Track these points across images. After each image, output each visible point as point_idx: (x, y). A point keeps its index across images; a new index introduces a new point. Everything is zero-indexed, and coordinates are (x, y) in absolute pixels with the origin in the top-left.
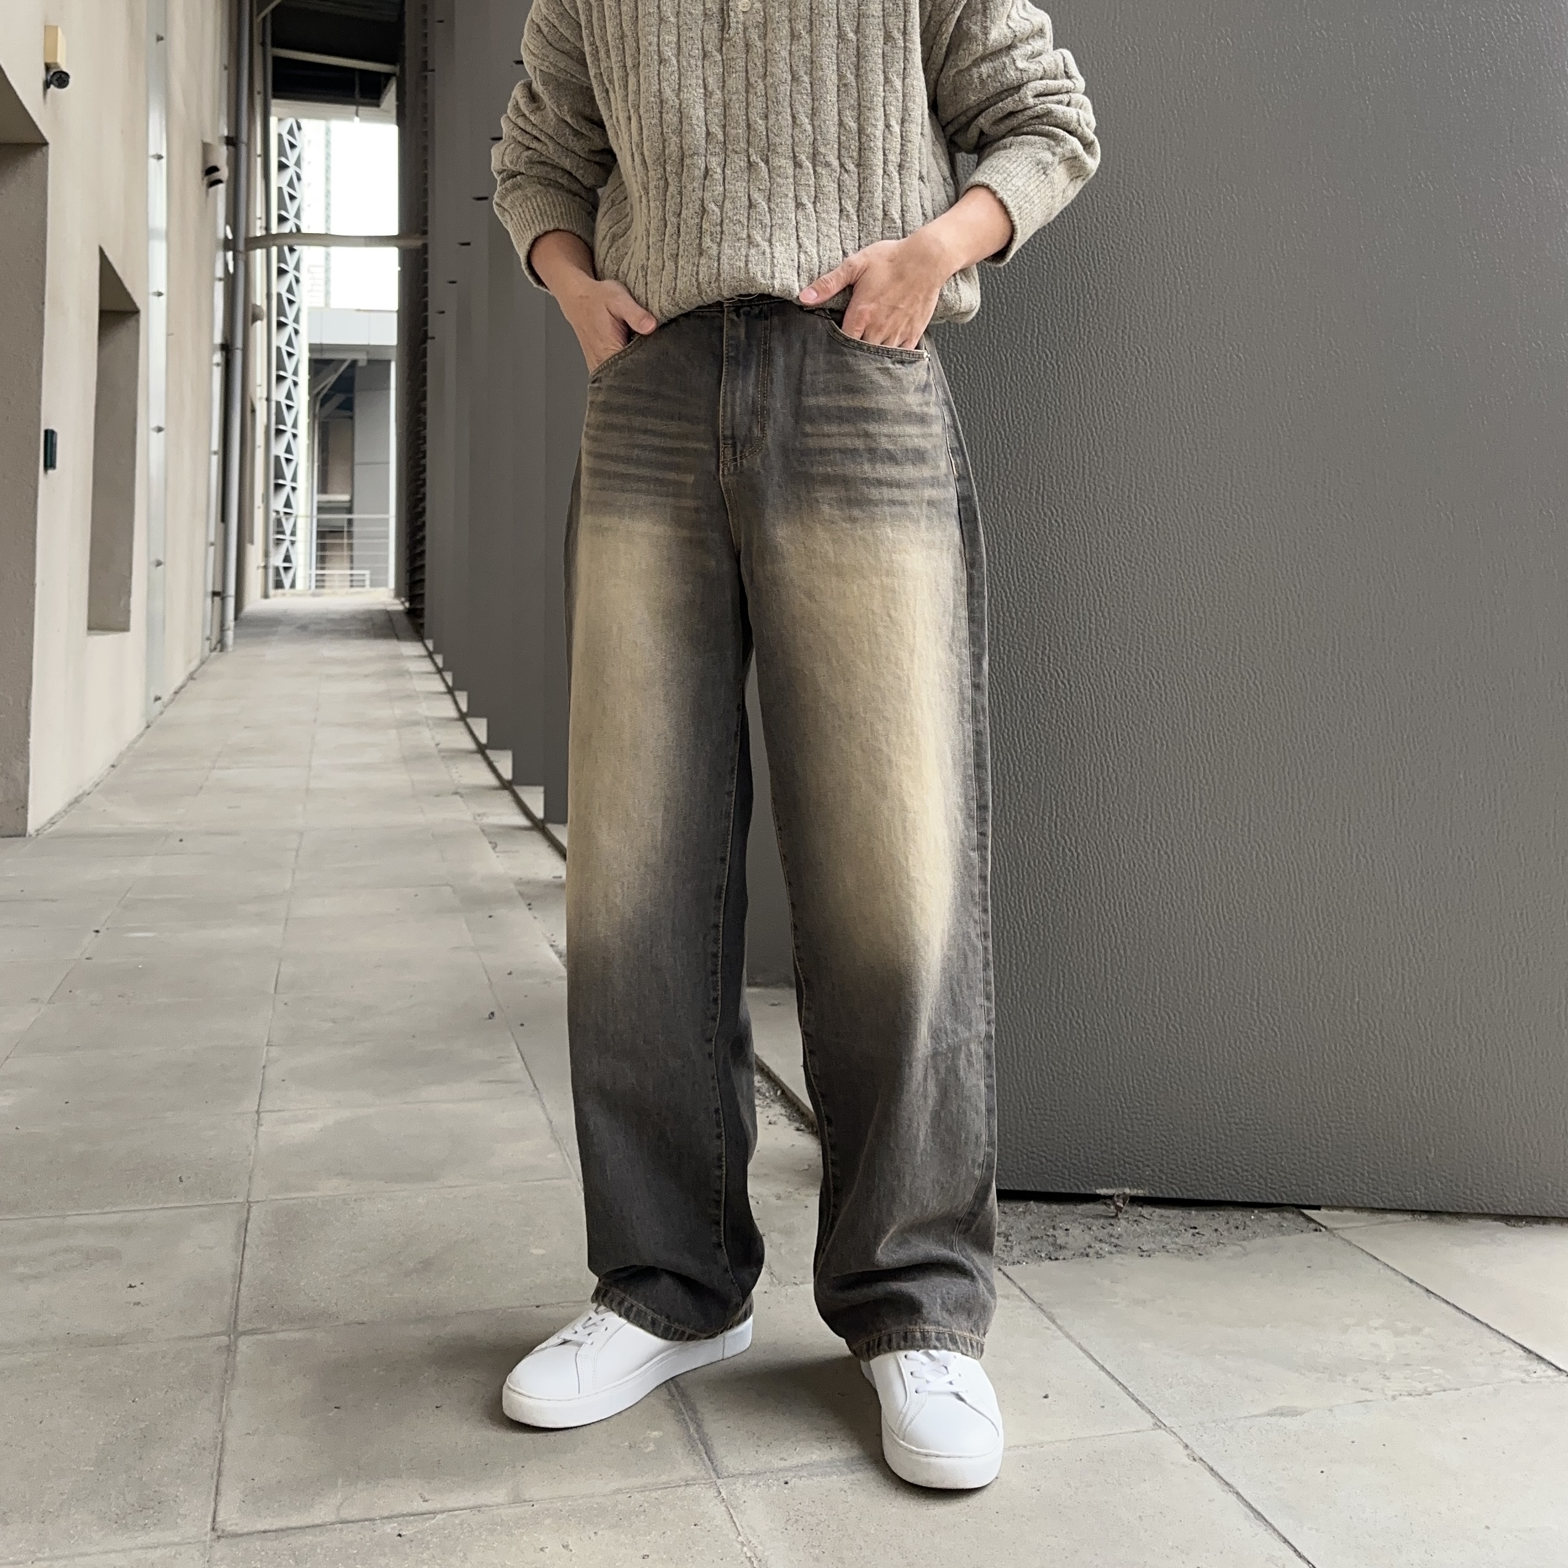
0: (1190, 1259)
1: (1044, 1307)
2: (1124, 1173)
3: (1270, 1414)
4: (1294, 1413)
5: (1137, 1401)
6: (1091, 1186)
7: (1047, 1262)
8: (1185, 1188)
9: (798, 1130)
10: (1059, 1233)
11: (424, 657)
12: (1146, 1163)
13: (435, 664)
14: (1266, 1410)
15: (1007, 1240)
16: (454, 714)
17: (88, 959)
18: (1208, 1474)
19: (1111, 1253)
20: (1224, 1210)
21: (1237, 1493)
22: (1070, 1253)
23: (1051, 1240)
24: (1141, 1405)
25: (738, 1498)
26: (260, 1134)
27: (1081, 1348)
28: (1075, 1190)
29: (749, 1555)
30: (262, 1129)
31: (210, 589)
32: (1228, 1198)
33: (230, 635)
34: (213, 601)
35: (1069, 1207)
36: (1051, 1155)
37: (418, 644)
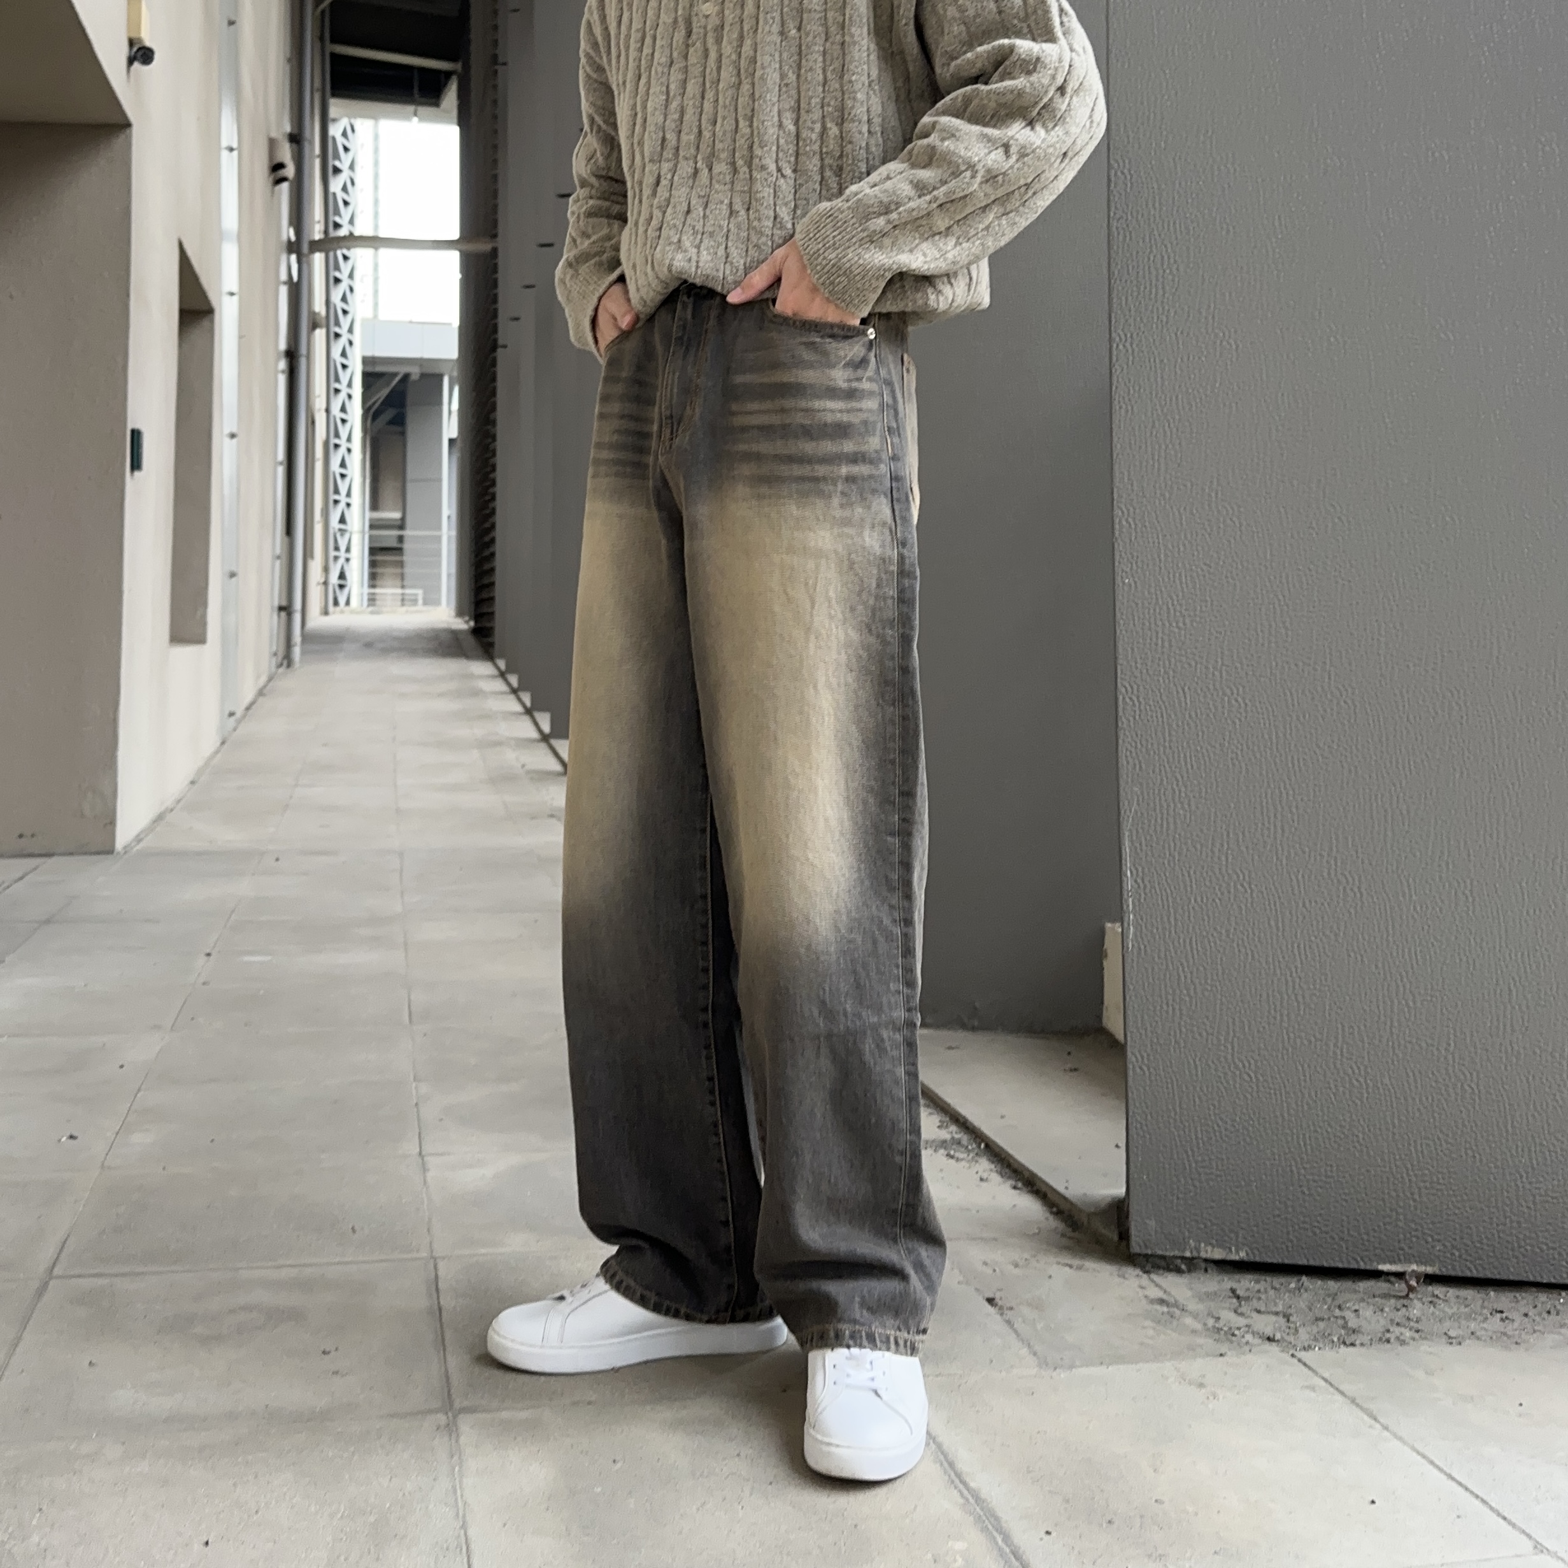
0: (1507, 1348)
1: (1357, 1401)
2: (1410, 1247)
5: (1505, 1518)
6: (1371, 1260)
7: (1343, 1349)
8: (1481, 1265)
9: (1015, 1188)
10: (1349, 1315)
12: (1437, 1237)
13: (508, 684)
15: (1288, 1321)
16: (535, 735)
17: (204, 984)
19: (1414, 1339)
20: (1526, 1292)
22: (1366, 1339)
23: (1341, 1322)
24: (1514, 1525)
26: (429, 1180)
27: (1418, 1453)
28: (1354, 1266)
30: (430, 1175)
31: (276, 604)
32: (1531, 1279)
33: (297, 651)
34: (279, 616)
35: (1348, 1284)
36: (1327, 1226)
37: (490, 665)
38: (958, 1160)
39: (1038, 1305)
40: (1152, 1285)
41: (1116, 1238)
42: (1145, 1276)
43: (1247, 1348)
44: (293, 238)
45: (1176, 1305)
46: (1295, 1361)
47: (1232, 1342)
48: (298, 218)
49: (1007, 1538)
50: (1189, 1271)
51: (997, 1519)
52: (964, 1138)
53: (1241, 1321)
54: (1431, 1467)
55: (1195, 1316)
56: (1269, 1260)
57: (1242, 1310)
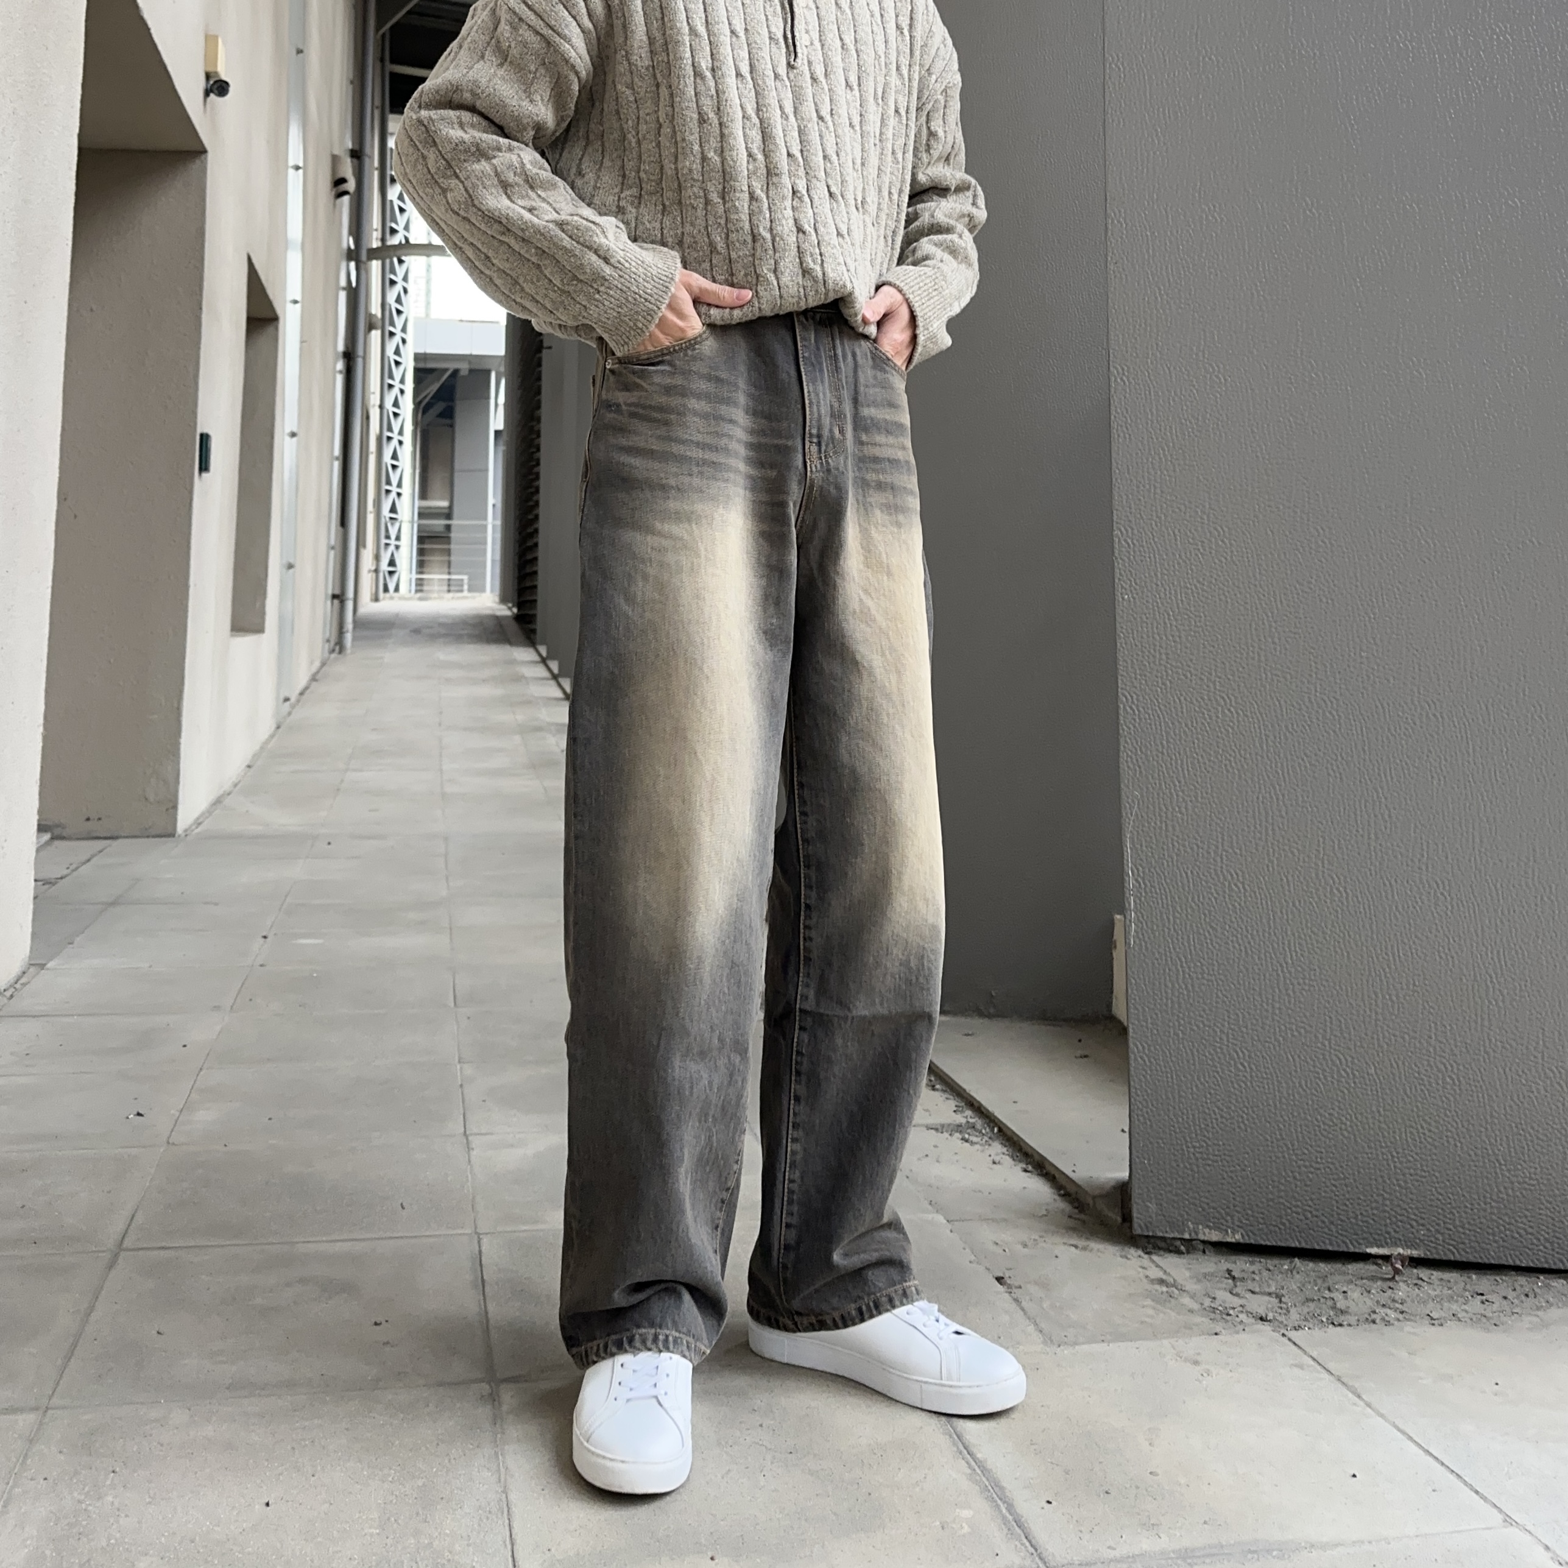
0: (1486, 1329)
1: (1344, 1379)
2: (1397, 1232)
5: (1477, 1492)
6: (1360, 1244)
7: (1331, 1326)
8: (1464, 1250)
9: (1025, 1171)
10: (1338, 1296)
11: (537, 662)
12: (1421, 1221)
13: (550, 670)
15: (1281, 1301)
17: (261, 966)
19: (1399, 1320)
20: (1506, 1275)
22: (1353, 1320)
23: (1330, 1303)
24: (1484, 1498)
26: (473, 1159)
27: (1399, 1429)
28: (1343, 1248)
30: (474, 1153)
31: (330, 592)
32: (1511, 1263)
33: (349, 637)
34: (332, 604)
35: (1338, 1266)
36: (1317, 1210)
37: (531, 650)
38: (972, 1143)
39: (1044, 1285)
40: (1153, 1266)
41: (1119, 1219)
42: (1146, 1256)
43: (1241, 1327)
44: (352, 247)
45: (1174, 1285)
46: (1285, 1340)
47: (1227, 1321)
48: (357, 228)
49: (1010, 1507)
50: (1188, 1252)
51: (1002, 1489)
52: (979, 1122)
53: (1236, 1301)
54: (1410, 1443)
55: (1193, 1297)
56: (1263, 1243)
57: (1237, 1290)
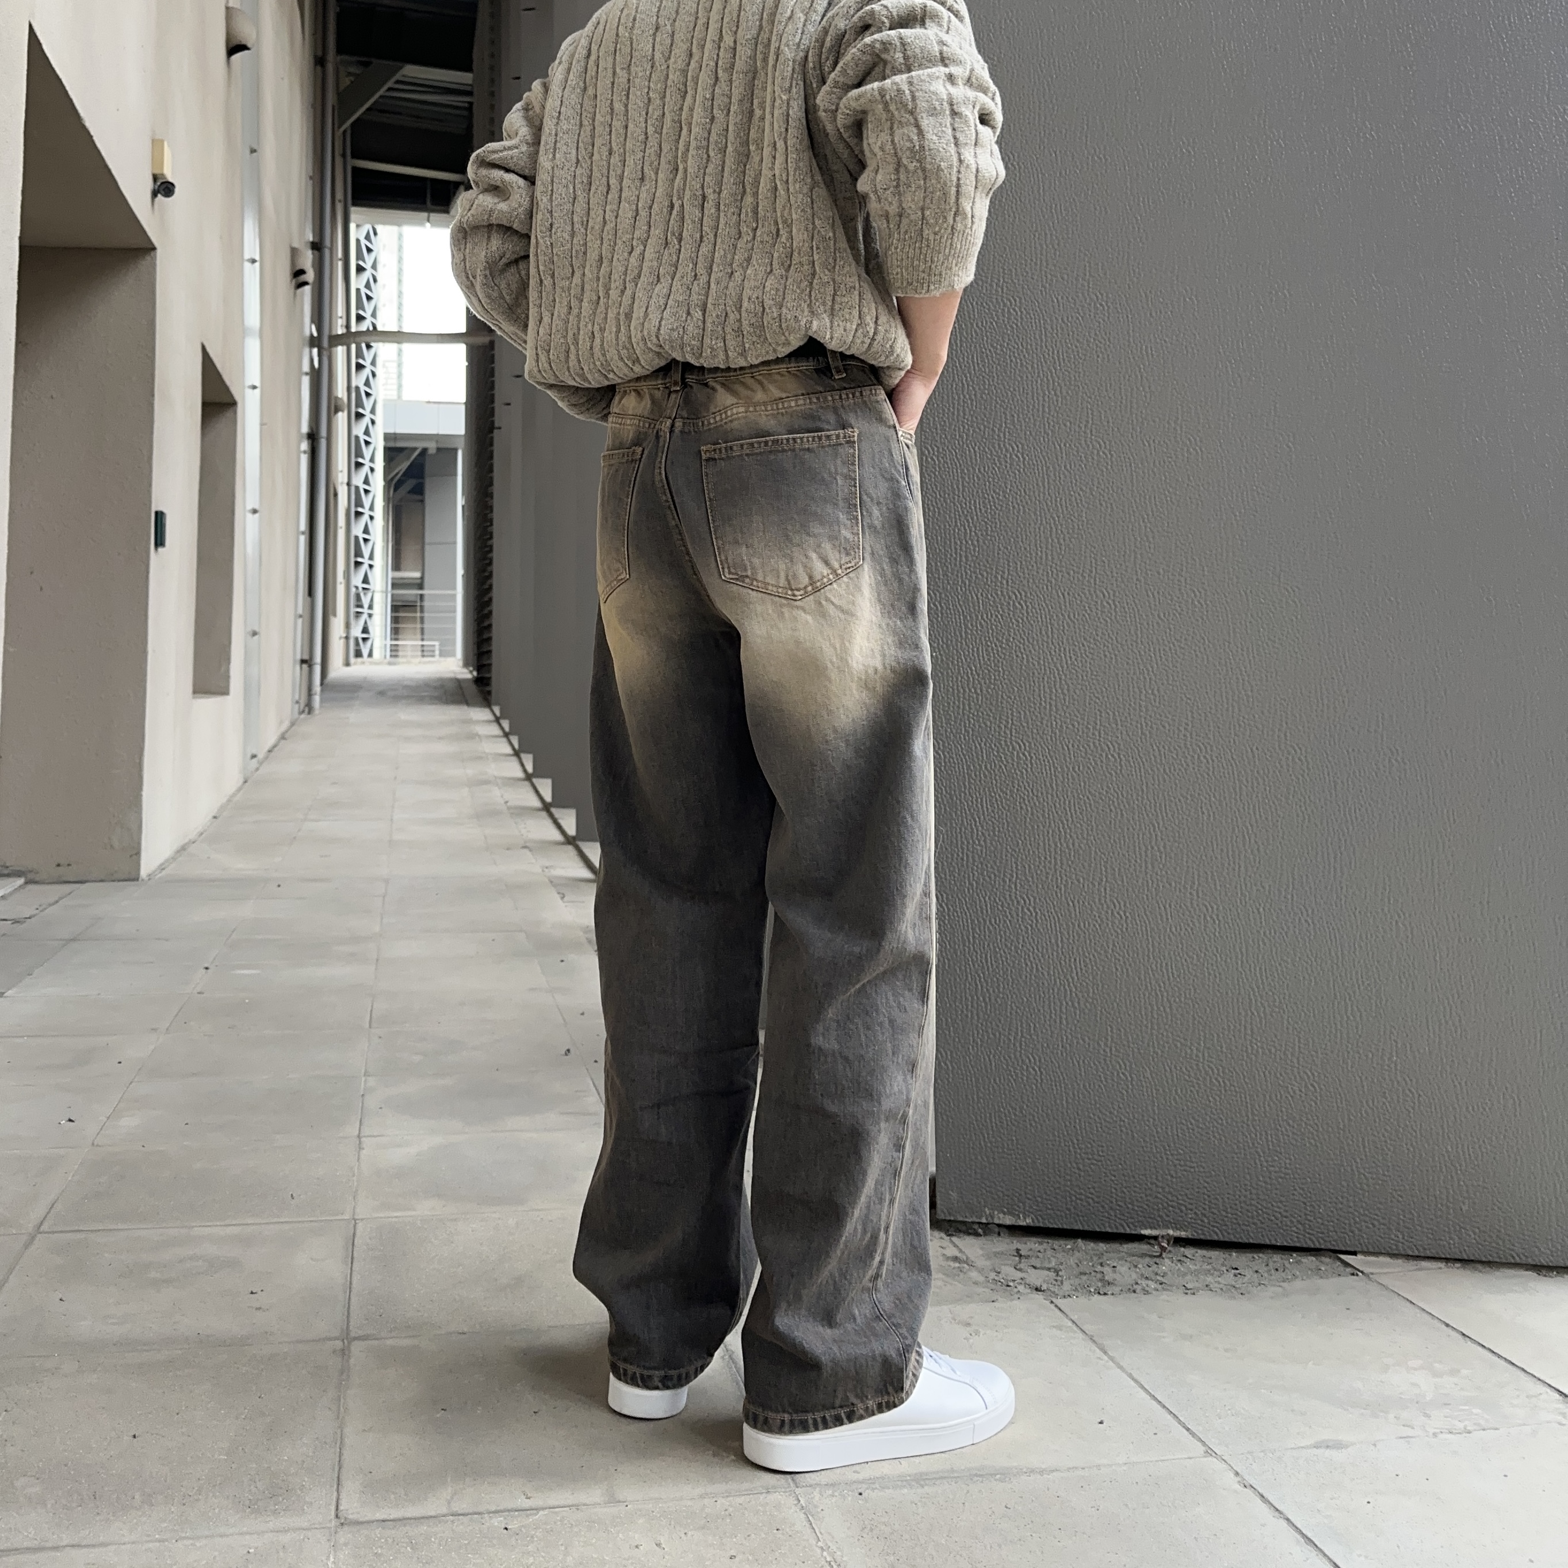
0: (1232, 1298)
1: (1095, 1338)
2: (1168, 1216)
3: (1316, 1446)
4: (1339, 1446)
5: (1188, 1429)
6: (1136, 1226)
7: (1096, 1297)
8: (1226, 1231)
10: (1107, 1270)
11: (491, 721)
12: (1190, 1206)
13: (502, 728)
14: (1311, 1442)
15: (1057, 1275)
16: (520, 774)
17: (200, 993)
18: (1258, 1500)
19: (1157, 1290)
20: (1264, 1253)
21: (1288, 1520)
22: (1117, 1290)
23: (1099, 1276)
24: (1193, 1434)
25: (816, 1507)
26: (362, 1157)
27: (1133, 1379)
28: (1121, 1230)
29: (828, 1559)
30: (364, 1152)
31: (299, 657)
32: (1268, 1242)
33: (317, 699)
34: (301, 668)
35: (1116, 1246)
36: (1098, 1196)
37: (487, 711)
40: (951, 1245)
42: (948, 1238)
43: (1017, 1296)
44: (315, 334)
45: (966, 1262)
46: (1052, 1306)
47: (1005, 1291)
48: (319, 316)
50: (985, 1234)
53: (1019, 1275)
55: (980, 1271)
56: (1051, 1226)
57: (1022, 1266)
